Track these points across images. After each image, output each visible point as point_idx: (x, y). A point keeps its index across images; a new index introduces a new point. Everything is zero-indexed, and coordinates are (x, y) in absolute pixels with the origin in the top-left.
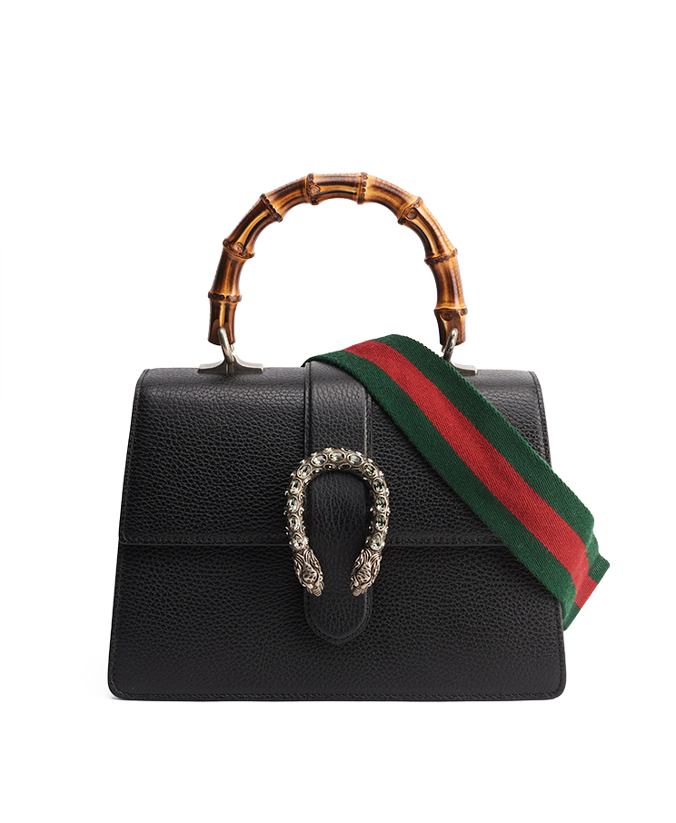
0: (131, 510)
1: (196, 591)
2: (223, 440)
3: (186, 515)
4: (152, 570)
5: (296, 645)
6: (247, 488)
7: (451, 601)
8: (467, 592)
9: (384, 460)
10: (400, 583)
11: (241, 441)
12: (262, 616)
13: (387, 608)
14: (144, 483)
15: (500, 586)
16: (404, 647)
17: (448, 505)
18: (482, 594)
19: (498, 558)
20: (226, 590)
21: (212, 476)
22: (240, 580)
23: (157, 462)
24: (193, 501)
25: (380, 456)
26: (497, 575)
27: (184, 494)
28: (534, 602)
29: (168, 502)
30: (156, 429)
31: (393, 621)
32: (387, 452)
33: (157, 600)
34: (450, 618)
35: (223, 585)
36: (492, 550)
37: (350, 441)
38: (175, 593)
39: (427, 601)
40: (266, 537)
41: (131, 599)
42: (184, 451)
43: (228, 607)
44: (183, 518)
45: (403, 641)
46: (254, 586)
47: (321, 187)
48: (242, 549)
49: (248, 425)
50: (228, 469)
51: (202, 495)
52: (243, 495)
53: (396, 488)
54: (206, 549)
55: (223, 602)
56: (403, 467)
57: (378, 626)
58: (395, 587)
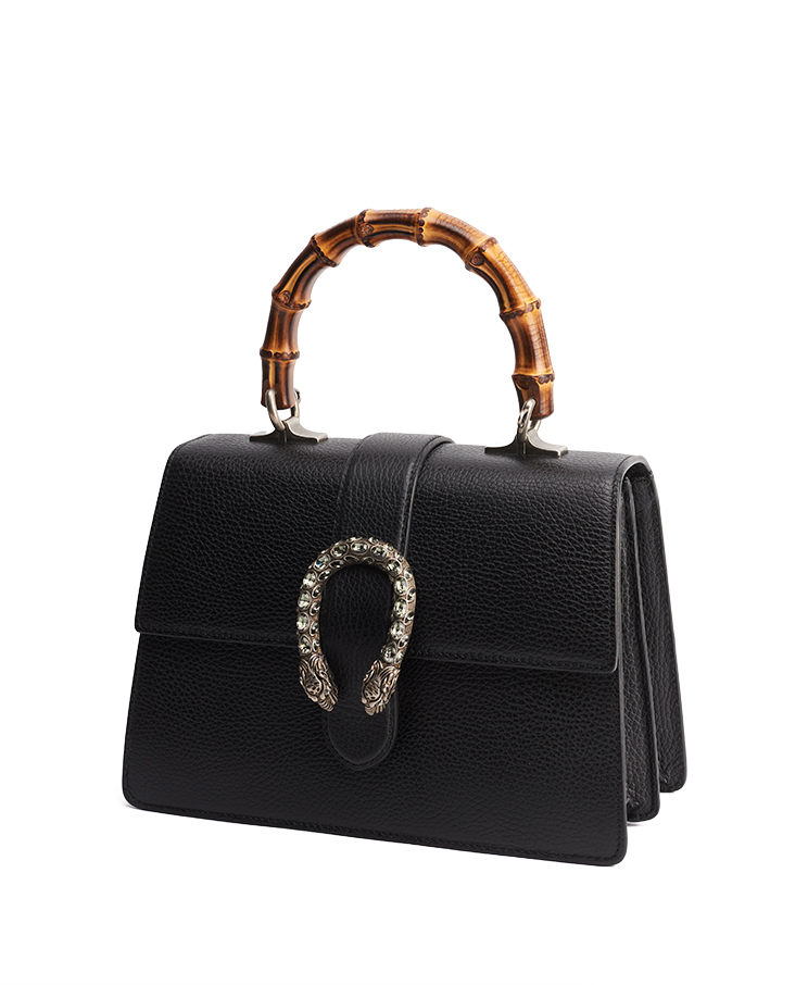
0: (148, 594)
1: (215, 693)
2: (249, 520)
3: (202, 604)
4: (170, 664)
5: (320, 766)
6: (268, 578)
7: (493, 732)
8: (511, 723)
9: (421, 555)
10: (437, 705)
11: (268, 523)
12: (283, 728)
13: (422, 733)
14: (163, 564)
15: (551, 719)
16: (437, 782)
17: (489, 615)
18: (529, 727)
19: (551, 685)
20: (246, 695)
21: (233, 561)
22: (262, 685)
23: (178, 541)
24: (211, 589)
25: (417, 549)
26: (549, 706)
27: (201, 580)
28: (590, 743)
29: (185, 588)
30: (182, 504)
31: (427, 749)
32: (425, 545)
33: (173, 700)
34: (491, 752)
35: (243, 689)
36: (544, 675)
37: (382, 530)
38: (193, 693)
39: (466, 729)
40: (285, 636)
41: (147, 696)
42: (207, 530)
43: (248, 714)
44: (198, 608)
45: (436, 774)
46: (276, 693)
47: (374, 226)
48: (266, 649)
49: (278, 504)
50: (251, 555)
51: (220, 582)
52: (263, 586)
53: (431, 589)
54: (228, 646)
55: (243, 709)
56: (441, 565)
57: (410, 754)
58: (432, 709)
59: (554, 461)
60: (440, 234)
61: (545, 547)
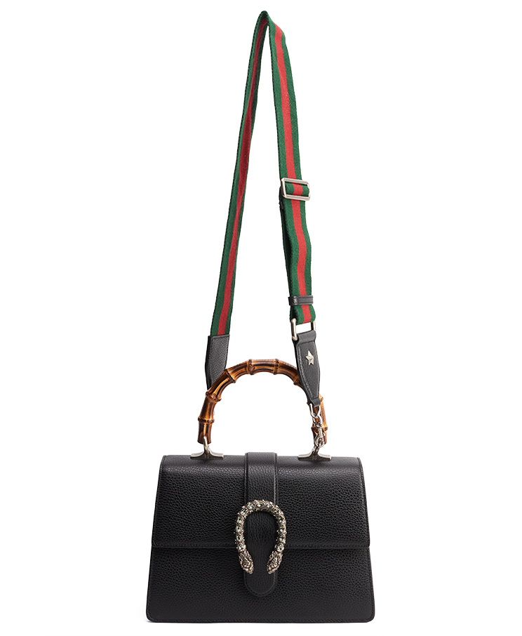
2: (204, 495)
5: (240, 595)
6: (216, 519)
11: (213, 496)
14: (164, 516)
16: (294, 596)
21: (198, 513)
23: (171, 506)
24: (189, 526)
25: (282, 503)
27: (184, 522)
29: (176, 526)
30: (170, 489)
32: (285, 501)
37: (267, 496)
39: (305, 573)
42: (184, 500)
44: (183, 534)
45: (293, 593)
47: (255, 366)
48: (213, 549)
49: (216, 487)
50: (206, 510)
51: (193, 523)
52: (213, 523)
56: (293, 509)
59: (329, 462)
60: (284, 370)
61: (337, 499)
